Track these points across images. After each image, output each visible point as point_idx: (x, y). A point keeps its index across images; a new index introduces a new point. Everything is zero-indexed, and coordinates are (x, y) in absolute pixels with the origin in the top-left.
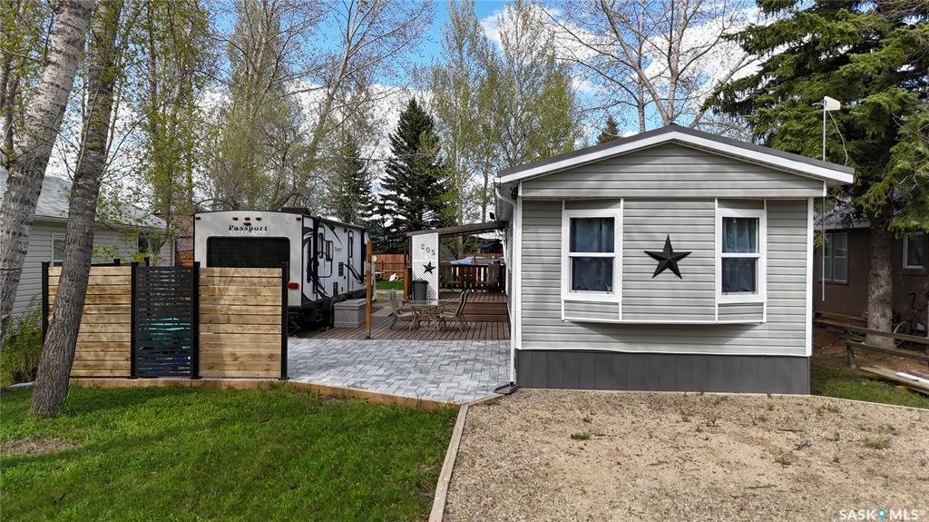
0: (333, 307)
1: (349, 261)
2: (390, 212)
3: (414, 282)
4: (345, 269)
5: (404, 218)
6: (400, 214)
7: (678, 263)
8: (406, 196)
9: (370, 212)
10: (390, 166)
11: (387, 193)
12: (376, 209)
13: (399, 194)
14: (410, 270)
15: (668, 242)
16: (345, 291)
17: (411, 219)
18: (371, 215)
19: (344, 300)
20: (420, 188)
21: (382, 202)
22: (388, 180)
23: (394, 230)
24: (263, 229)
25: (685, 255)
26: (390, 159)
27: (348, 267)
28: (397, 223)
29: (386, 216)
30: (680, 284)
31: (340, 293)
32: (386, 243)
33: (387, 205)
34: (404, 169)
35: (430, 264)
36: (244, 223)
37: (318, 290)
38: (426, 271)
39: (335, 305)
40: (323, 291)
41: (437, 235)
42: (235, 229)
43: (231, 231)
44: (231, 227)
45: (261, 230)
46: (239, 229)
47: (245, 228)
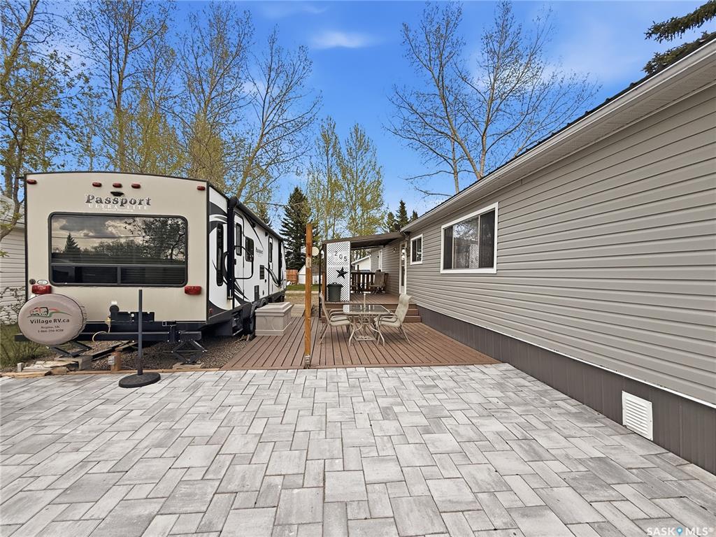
1: (269, 265)
3: (329, 286)
4: (266, 272)
8: (293, 239)
16: (266, 295)
22: (283, 231)
24: (144, 202)
27: (268, 270)
31: (261, 296)
35: (343, 269)
36: (112, 193)
37: (234, 296)
38: (339, 276)
39: (256, 311)
40: (241, 297)
41: (349, 243)
42: (97, 202)
43: (89, 204)
44: (91, 198)
45: (140, 204)
46: (104, 202)
47: (114, 200)
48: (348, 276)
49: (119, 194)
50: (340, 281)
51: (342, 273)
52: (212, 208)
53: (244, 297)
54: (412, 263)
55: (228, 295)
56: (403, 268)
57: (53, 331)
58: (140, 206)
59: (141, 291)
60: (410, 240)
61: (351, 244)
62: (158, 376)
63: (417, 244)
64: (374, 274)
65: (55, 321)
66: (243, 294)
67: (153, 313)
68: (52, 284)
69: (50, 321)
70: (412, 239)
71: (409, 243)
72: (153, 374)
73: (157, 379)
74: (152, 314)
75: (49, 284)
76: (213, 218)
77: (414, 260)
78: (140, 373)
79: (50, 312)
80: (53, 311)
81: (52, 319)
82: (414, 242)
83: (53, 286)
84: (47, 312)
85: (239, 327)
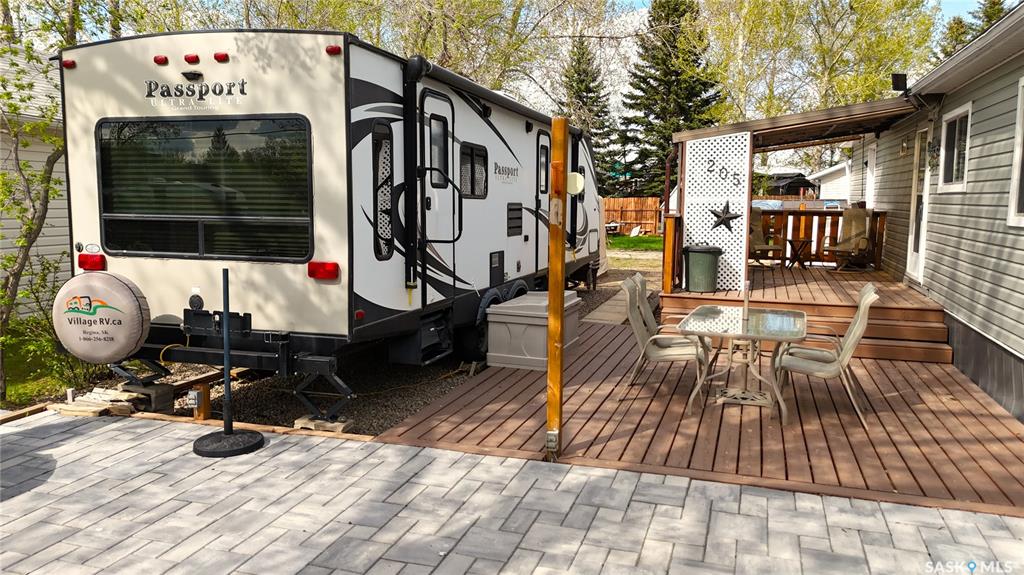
0: (486, 315)
1: (538, 202)
2: (635, 140)
3: (687, 251)
4: (528, 220)
5: (654, 148)
6: (648, 142)
8: (656, 118)
9: (607, 141)
10: (635, 75)
11: (631, 114)
12: (614, 137)
13: (647, 116)
14: (679, 222)
16: (528, 269)
17: (664, 149)
18: (608, 144)
19: (521, 292)
20: (678, 104)
21: (623, 128)
22: (632, 97)
23: (639, 166)
24: (236, 90)
26: (637, 66)
27: (537, 214)
28: (644, 155)
29: (629, 146)
31: (511, 273)
32: (627, 183)
33: (631, 130)
34: (655, 79)
35: (727, 207)
36: (184, 74)
37: (426, 279)
38: (717, 225)
39: (488, 310)
40: (449, 280)
41: (748, 135)
42: (162, 94)
43: (152, 99)
44: (153, 87)
45: (230, 93)
46: (173, 93)
47: (188, 89)
48: (741, 225)
49: (194, 77)
50: (719, 238)
51: (724, 219)
52: (357, 92)
53: (456, 278)
54: (942, 187)
55: (408, 279)
56: (920, 199)
57: (100, 339)
58: (230, 97)
59: (226, 272)
60: (940, 118)
61: (754, 138)
62: (259, 438)
63: (957, 129)
64: (840, 214)
65: (101, 321)
66: (452, 274)
67: (250, 315)
68: (106, 252)
69: (95, 322)
70: (948, 116)
71: (937, 128)
72: (253, 432)
73: (255, 444)
74: (248, 317)
75: (102, 253)
76: (360, 113)
77: (948, 179)
78: (229, 430)
79: (94, 304)
80: (99, 304)
81: (96, 317)
82: (951, 125)
83: (106, 256)
84: (90, 305)
85: (444, 346)
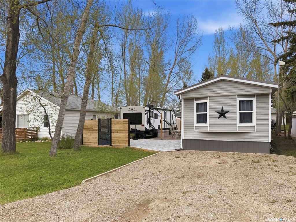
1: (165, 119)
4: (163, 121)
7: (225, 114)
15: (222, 108)
16: (163, 128)
25: (227, 112)
30: (226, 120)
36: (131, 109)
39: (158, 131)
40: (153, 127)
43: (128, 111)
47: (132, 111)
55: (150, 126)
59: (135, 125)
67: (137, 129)
76: (146, 112)
